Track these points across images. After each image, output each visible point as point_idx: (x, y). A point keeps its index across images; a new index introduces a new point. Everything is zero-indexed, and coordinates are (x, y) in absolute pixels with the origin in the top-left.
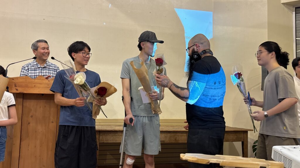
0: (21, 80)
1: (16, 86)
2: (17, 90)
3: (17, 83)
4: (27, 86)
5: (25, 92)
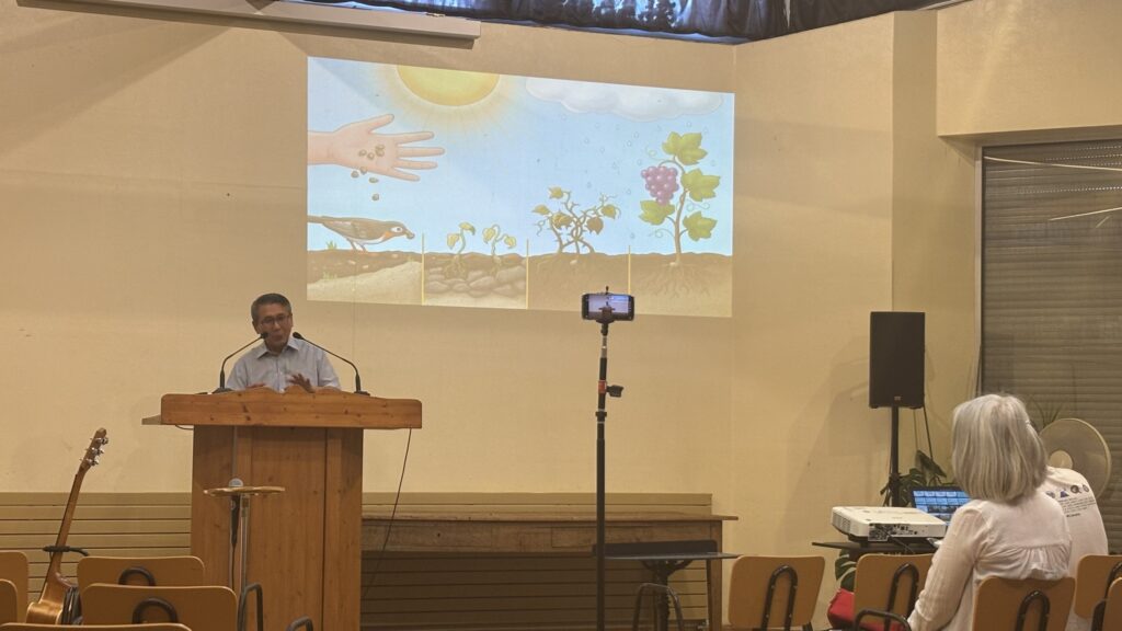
0: (254, 397)
1: (245, 411)
2: (249, 419)
3: (248, 402)
4: (268, 411)
5: (266, 424)
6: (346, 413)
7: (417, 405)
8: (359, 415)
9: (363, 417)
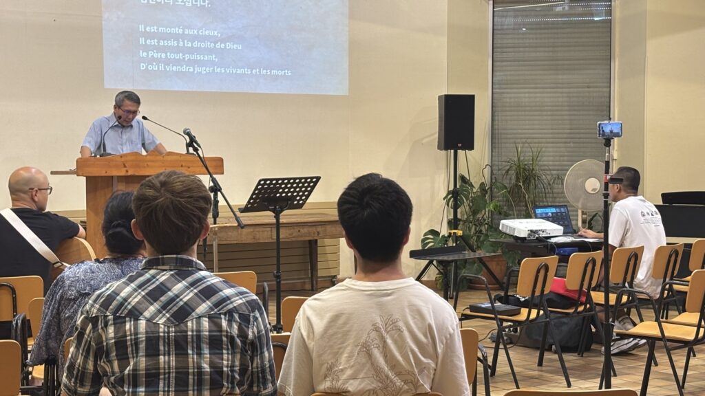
0: (130, 158)
1: (125, 166)
2: (127, 171)
3: (126, 161)
4: (138, 166)
5: (137, 174)
6: (182, 166)
7: (221, 160)
8: (189, 168)
9: (191, 168)
